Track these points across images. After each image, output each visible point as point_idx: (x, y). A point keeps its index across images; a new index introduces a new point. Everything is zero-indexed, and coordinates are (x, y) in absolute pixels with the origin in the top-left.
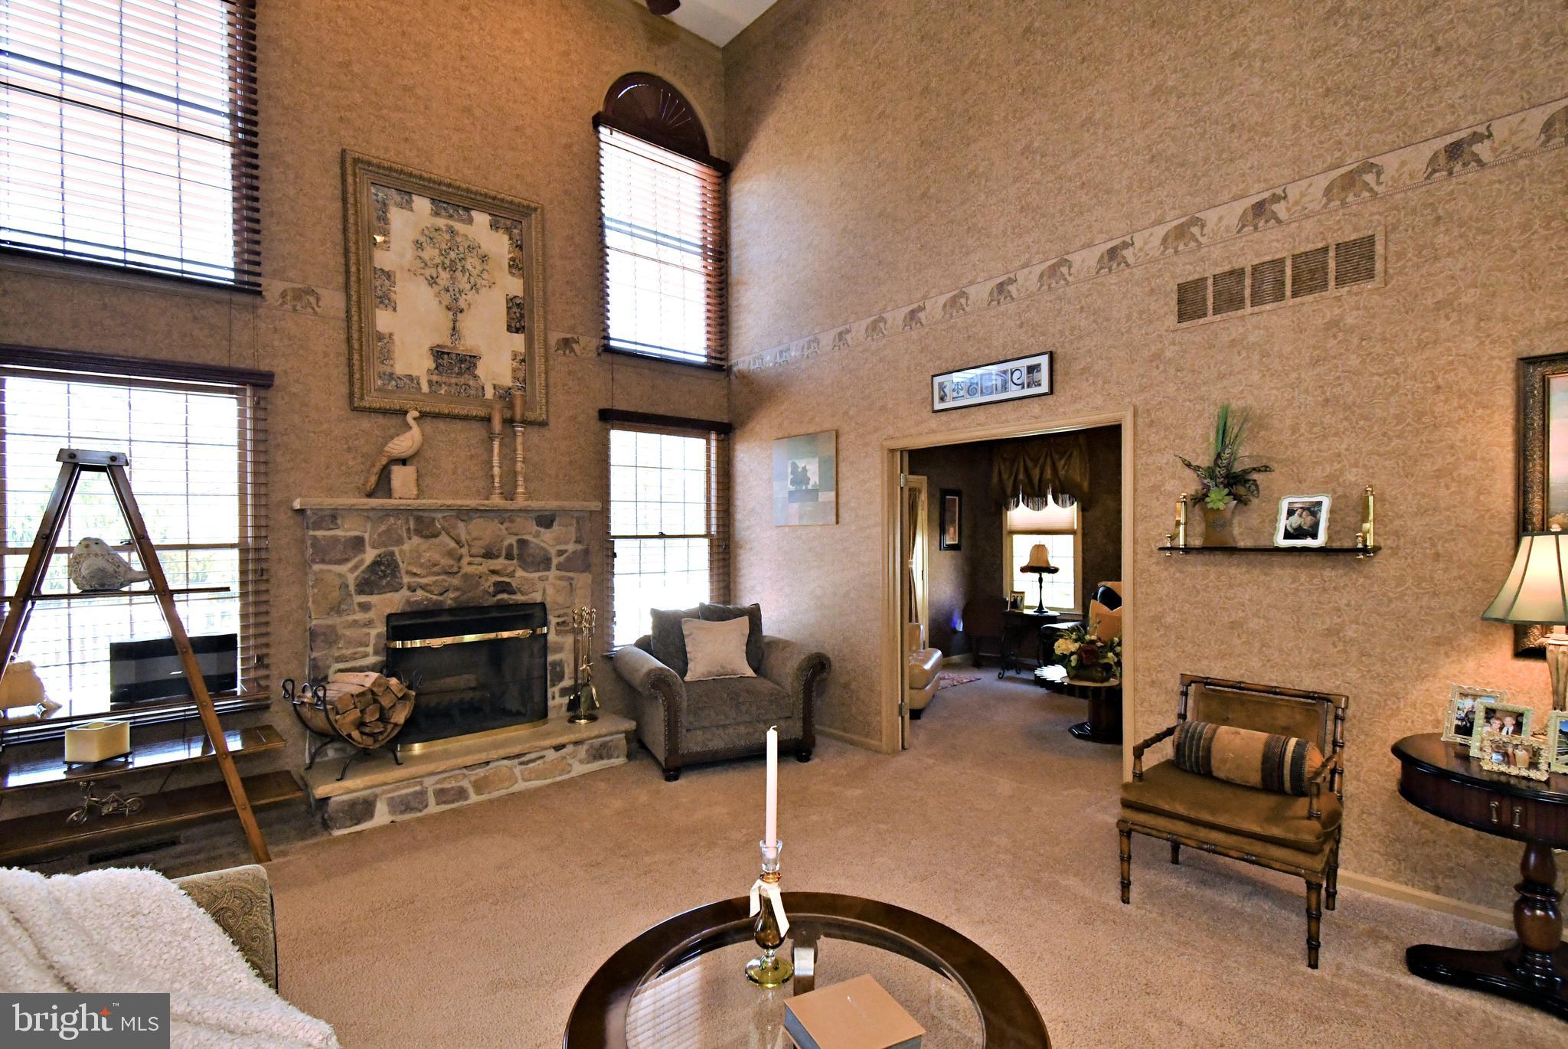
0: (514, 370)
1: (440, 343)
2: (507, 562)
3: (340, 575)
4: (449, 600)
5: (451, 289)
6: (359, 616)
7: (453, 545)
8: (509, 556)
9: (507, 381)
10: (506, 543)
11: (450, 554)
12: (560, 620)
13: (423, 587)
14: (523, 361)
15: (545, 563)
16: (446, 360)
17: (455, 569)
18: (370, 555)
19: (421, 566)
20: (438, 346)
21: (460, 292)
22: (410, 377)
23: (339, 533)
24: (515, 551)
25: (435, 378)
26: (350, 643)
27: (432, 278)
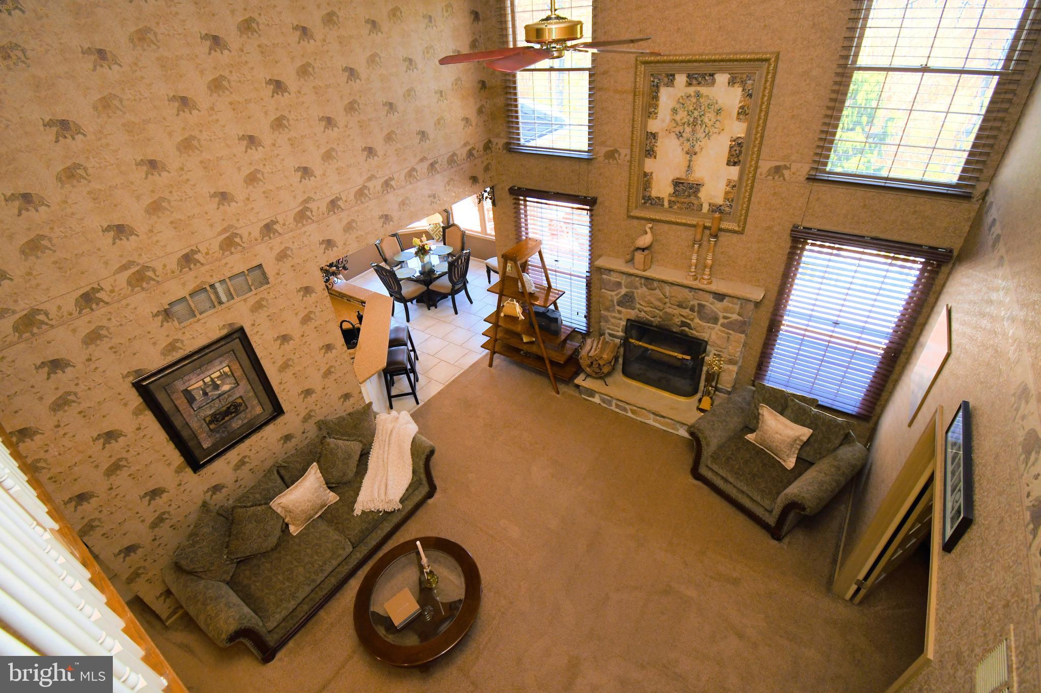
0: (727, 193)
1: (678, 176)
2: (690, 313)
3: (611, 296)
4: (656, 321)
5: (691, 139)
6: (617, 315)
7: (662, 296)
8: (692, 310)
9: (720, 200)
10: (692, 303)
11: (660, 300)
12: (716, 352)
13: (645, 312)
14: (734, 186)
15: (715, 320)
16: (681, 187)
17: (661, 308)
18: (623, 291)
19: (646, 301)
20: (677, 179)
21: (697, 140)
22: (659, 198)
23: (612, 278)
24: (696, 309)
25: (673, 199)
26: (613, 324)
27: (680, 133)
